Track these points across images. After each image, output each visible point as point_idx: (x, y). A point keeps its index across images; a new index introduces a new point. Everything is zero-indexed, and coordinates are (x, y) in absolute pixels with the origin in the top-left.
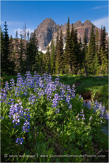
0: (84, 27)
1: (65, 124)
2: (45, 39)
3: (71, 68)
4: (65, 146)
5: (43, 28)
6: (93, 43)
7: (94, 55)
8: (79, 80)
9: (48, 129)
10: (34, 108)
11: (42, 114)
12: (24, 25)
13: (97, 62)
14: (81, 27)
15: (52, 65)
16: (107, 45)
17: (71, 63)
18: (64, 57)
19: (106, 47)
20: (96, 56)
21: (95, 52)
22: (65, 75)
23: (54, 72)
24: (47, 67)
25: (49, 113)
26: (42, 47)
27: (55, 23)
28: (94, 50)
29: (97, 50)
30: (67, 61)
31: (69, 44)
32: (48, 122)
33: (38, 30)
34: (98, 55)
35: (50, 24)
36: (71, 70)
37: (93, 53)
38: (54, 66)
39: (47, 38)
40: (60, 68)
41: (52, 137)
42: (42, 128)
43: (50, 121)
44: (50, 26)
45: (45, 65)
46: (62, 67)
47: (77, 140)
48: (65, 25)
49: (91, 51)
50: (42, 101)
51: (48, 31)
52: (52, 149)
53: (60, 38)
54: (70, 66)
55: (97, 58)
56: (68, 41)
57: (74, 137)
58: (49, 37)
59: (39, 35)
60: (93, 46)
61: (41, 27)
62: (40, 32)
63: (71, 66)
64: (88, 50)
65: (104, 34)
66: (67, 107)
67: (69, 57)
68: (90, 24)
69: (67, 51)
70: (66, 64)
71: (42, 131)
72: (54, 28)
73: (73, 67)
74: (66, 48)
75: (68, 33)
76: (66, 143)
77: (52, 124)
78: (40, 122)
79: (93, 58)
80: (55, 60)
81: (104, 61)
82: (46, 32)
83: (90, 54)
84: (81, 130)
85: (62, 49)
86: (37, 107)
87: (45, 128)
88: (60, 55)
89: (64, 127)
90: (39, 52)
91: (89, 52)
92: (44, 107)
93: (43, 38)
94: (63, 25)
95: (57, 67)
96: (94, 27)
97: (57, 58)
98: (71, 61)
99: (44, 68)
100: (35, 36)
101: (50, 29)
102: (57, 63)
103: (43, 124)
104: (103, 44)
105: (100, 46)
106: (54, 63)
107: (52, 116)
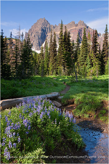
0: (77, 28)
1: (47, 126)
2: (39, 39)
3: (64, 69)
4: (46, 136)
5: (37, 28)
6: (85, 45)
7: (86, 57)
8: (70, 84)
9: (38, 128)
10: (31, 119)
11: (35, 121)
12: (19, 27)
13: (89, 64)
14: (74, 28)
15: (46, 66)
16: (98, 47)
17: (64, 65)
18: (58, 58)
19: (97, 49)
20: (88, 57)
21: (87, 54)
22: (58, 76)
23: (47, 73)
24: (40, 68)
25: (39, 121)
26: (36, 46)
27: (49, 23)
28: (86, 52)
29: (89, 52)
30: (60, 62)
31: (62, 46)
32: (38, 125)
33: (32, 30)
34: (90, 57)
35: (44, 24)
36: (64, 72)
37: (85, 55)
38: (48, 67)
39: (41, 38)
40: (54, 69)
41: (40, 132)
42: (35, 128)
43: (39, 125)
44: (44, 26)
45: (39, 66)
46: (56, 68)
47: (52, 134)
48: (59, 25)
49: (83, 53)
50: (36, 115)
51: (42, 31)
52: (40, 137)
53: (54, 40)
54: (63, 67)
55: (89, 60)
56: (62, 43)
57: (51, 132)
58: (43, 37)
59: (33, 35)
60: (85, 48)
61: (35, 27)
62: (34, 32)
63: (65, 67)
64: (81, 52)
65: (95, 37)
66: (48, 118)
67: (62, 58)
68: (83, 24)
69: (60, 52)
70: (59, 65)
71: (35, 129)
72: (48, 28)
73: (65, 68)
74: (60, 50)
75: (61, 35)
76: (47, 135)
77: (40, 126)
78: (34, 125)
79: (85, 60)
80: (49, 61)
81: (95, 64)
82: (40, 32)
83: (82, 56)
84: (54, 129)
85: (55, 51)
86: (33, 118)
87: (37, 128)
88: (54, 57)
89: (46, 127)
90: (33, 52)
91: (81, 54)
92: (36, 118)
93: (37, 38)
94: (57, 25)
95: (51, 68)
96: (87, 27)
97: (51, 60)
98: (64, 63)
99: (38, 69)
100: (29, 40)
101: (44, 29)
102: (50, 64)
103: (36, 126)
104: (95, 46)
105: (92, 48)
106: (48, 64)
107: (40, 122)
